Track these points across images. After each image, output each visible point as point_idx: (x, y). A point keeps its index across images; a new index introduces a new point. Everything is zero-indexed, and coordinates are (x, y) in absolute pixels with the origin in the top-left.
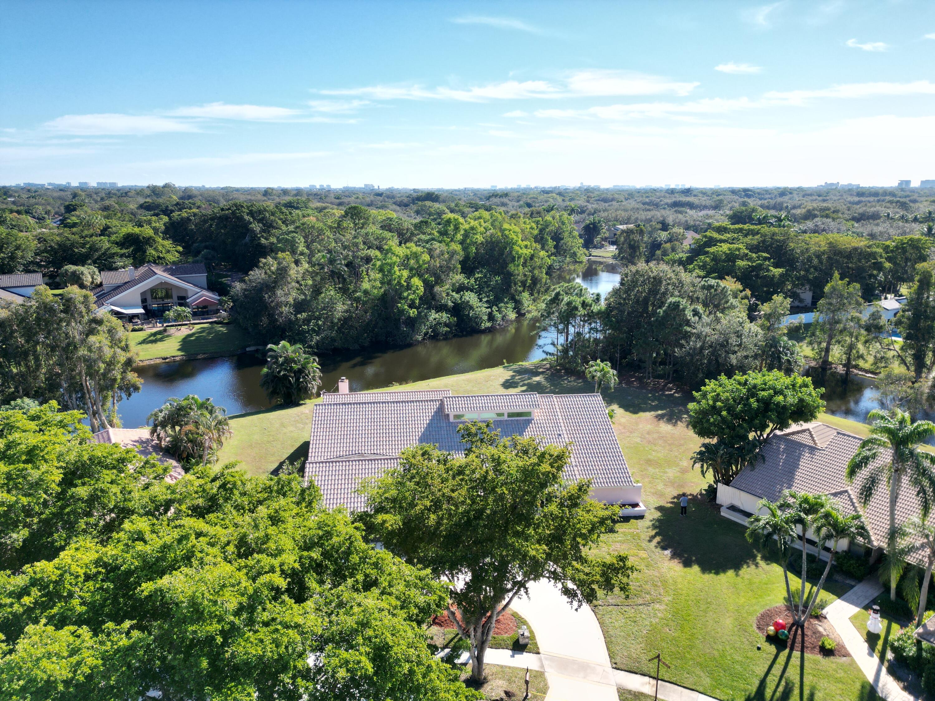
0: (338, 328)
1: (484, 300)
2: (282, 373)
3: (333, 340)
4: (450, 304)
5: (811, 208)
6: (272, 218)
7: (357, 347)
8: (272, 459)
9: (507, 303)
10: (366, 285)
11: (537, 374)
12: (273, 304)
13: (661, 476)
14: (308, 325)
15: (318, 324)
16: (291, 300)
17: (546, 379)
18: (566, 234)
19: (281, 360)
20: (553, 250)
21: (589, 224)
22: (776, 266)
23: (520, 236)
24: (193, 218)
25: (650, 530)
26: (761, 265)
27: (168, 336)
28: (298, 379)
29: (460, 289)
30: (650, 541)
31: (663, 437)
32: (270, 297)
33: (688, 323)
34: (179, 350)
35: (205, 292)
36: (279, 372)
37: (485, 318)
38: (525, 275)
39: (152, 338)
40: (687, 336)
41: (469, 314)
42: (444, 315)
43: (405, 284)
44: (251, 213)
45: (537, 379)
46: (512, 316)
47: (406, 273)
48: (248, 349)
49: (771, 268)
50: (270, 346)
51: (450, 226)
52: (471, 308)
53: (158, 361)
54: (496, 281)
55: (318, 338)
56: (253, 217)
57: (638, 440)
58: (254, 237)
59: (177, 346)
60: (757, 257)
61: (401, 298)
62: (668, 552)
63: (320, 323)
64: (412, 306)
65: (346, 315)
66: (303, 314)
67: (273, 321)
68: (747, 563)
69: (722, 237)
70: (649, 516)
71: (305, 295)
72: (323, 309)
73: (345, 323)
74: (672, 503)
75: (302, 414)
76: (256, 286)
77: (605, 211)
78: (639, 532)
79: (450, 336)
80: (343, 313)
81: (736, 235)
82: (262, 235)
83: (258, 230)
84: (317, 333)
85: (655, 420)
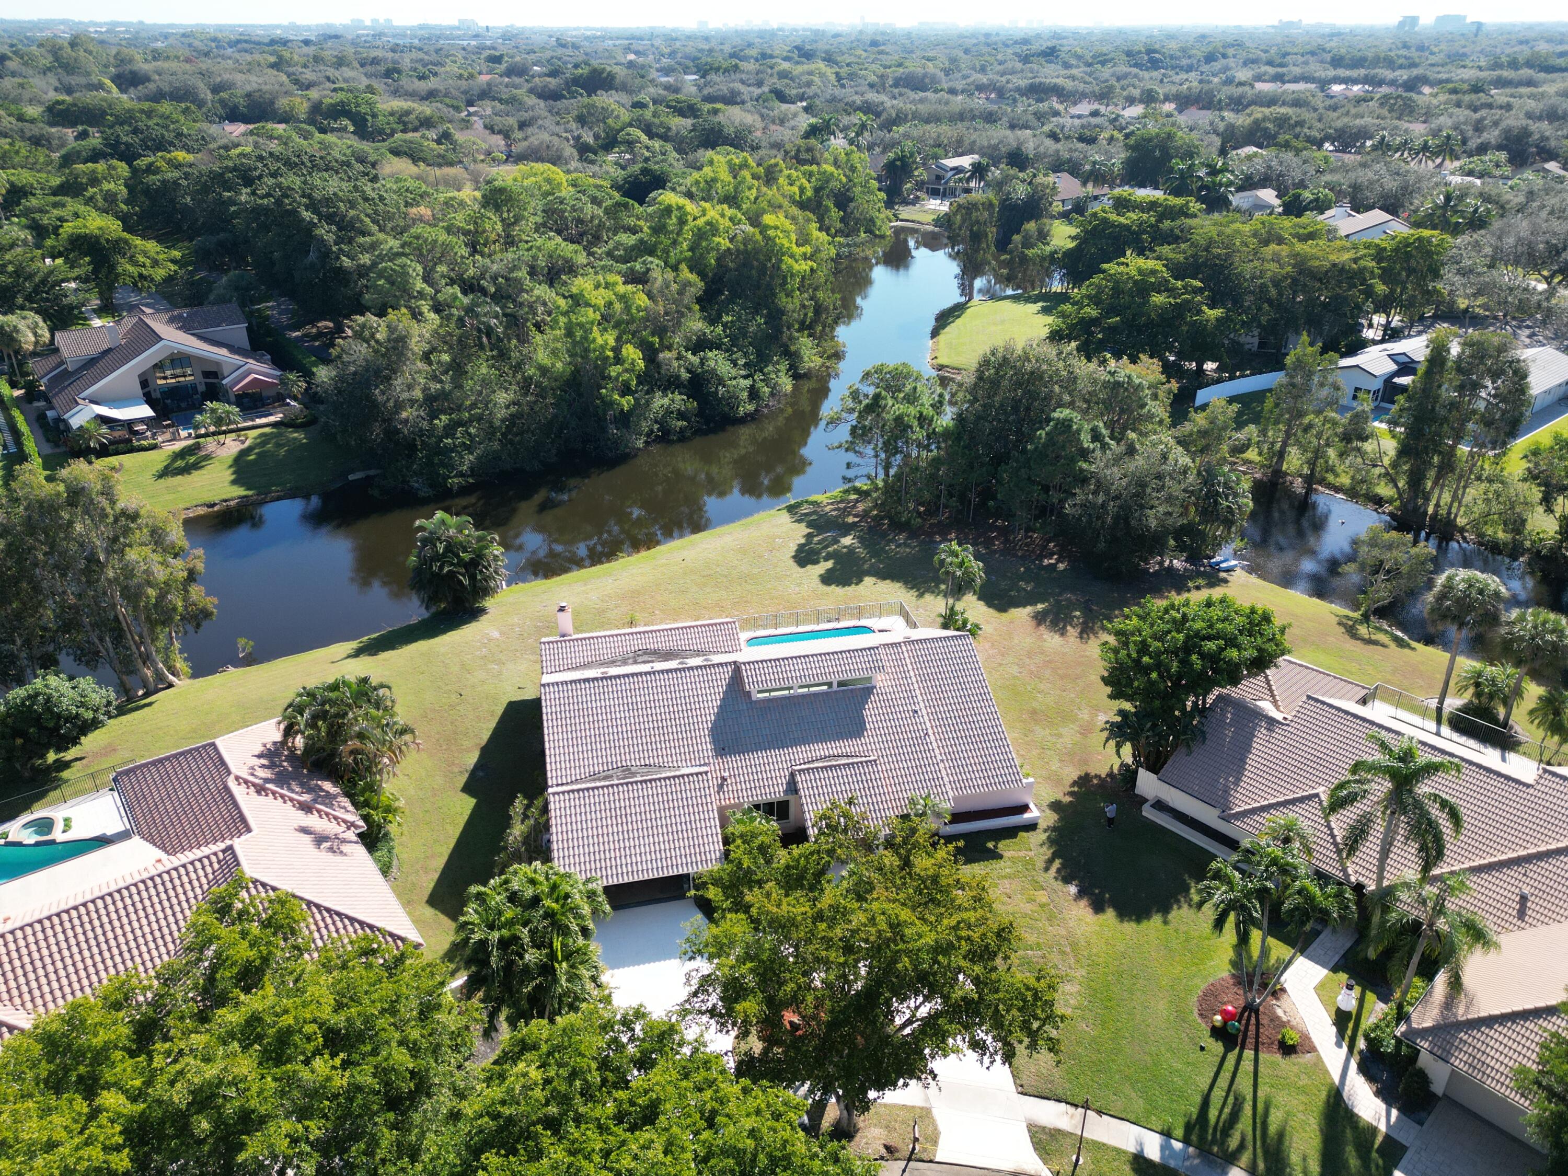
0: (502, 434)
1: (741, 362)
2: (446, 569)
3: (496, 456)
4: (685, 375)
5: (1259, 116)
6: (352, 213)
7: (536, 466)
8: (467, 743)
9: (778, 363)
10: (542, 357)
11: (846, 529)
12: (391, 403)
13: (1055, 744)
14: (453, 436)
15: (470, 434)
16: (418, 394)
17: (861, 540)
18: (858, 189)
19: (441, 548)
20: (839, 225)
21: (895, 160)
22: (1212, 303)
23: (794, 237)
24: (184, 182)
25: (1045, 848)
26: (1187, 302)
27: (208, 457)
28: (473, 578)
29: (700, 345)
30: (1047, 869)
31: (1050, 662)
32: (383, 392)
33: (1084, 454)
34: (234, 483)
35: (252, 364)
36: (441, 568)
37: (745, 394)
38: (803, 306)
39: (180, 463)
40: (1083, 479)
41: (716, 392)
42: (678, 397)
43: (610, 354)
44: (313, 206)
45: (847, 541)
46: (786, 384)
47: (610, 339)
48: (351, 477)
49: (1205, 308)
50: (417, 523)
51: (669, 217)
52: (721, 381)
53: (201, 511)
54: (759, 325)
55: (471, 457)
56: (316, 212)
57: (1015, 670)
58: (325, 254)
59: (228, 475)
60: (1184, 287)
61: (604, 378)
62: (1073, 889)
63: (472, 431)
64: (626, 390)
65: (513, 409)
66: (443, 417)
67: (391, 433)
68: (1178, 901)
69: (1122, 220)
70: (1042, 825)
71: (441, 382)
72: (474, 405)
73: (513, 424)
74: (1071, 794)
75: (490, 640)
76: (355, 373)
77: (916, 116)
78: (1031, 854)
79: (688, 434)
80: (507, 407)
81: (1145, 216)
82: (341, 250)
83: (330, 238)
84: (469, 449)
85: (1034, 623)
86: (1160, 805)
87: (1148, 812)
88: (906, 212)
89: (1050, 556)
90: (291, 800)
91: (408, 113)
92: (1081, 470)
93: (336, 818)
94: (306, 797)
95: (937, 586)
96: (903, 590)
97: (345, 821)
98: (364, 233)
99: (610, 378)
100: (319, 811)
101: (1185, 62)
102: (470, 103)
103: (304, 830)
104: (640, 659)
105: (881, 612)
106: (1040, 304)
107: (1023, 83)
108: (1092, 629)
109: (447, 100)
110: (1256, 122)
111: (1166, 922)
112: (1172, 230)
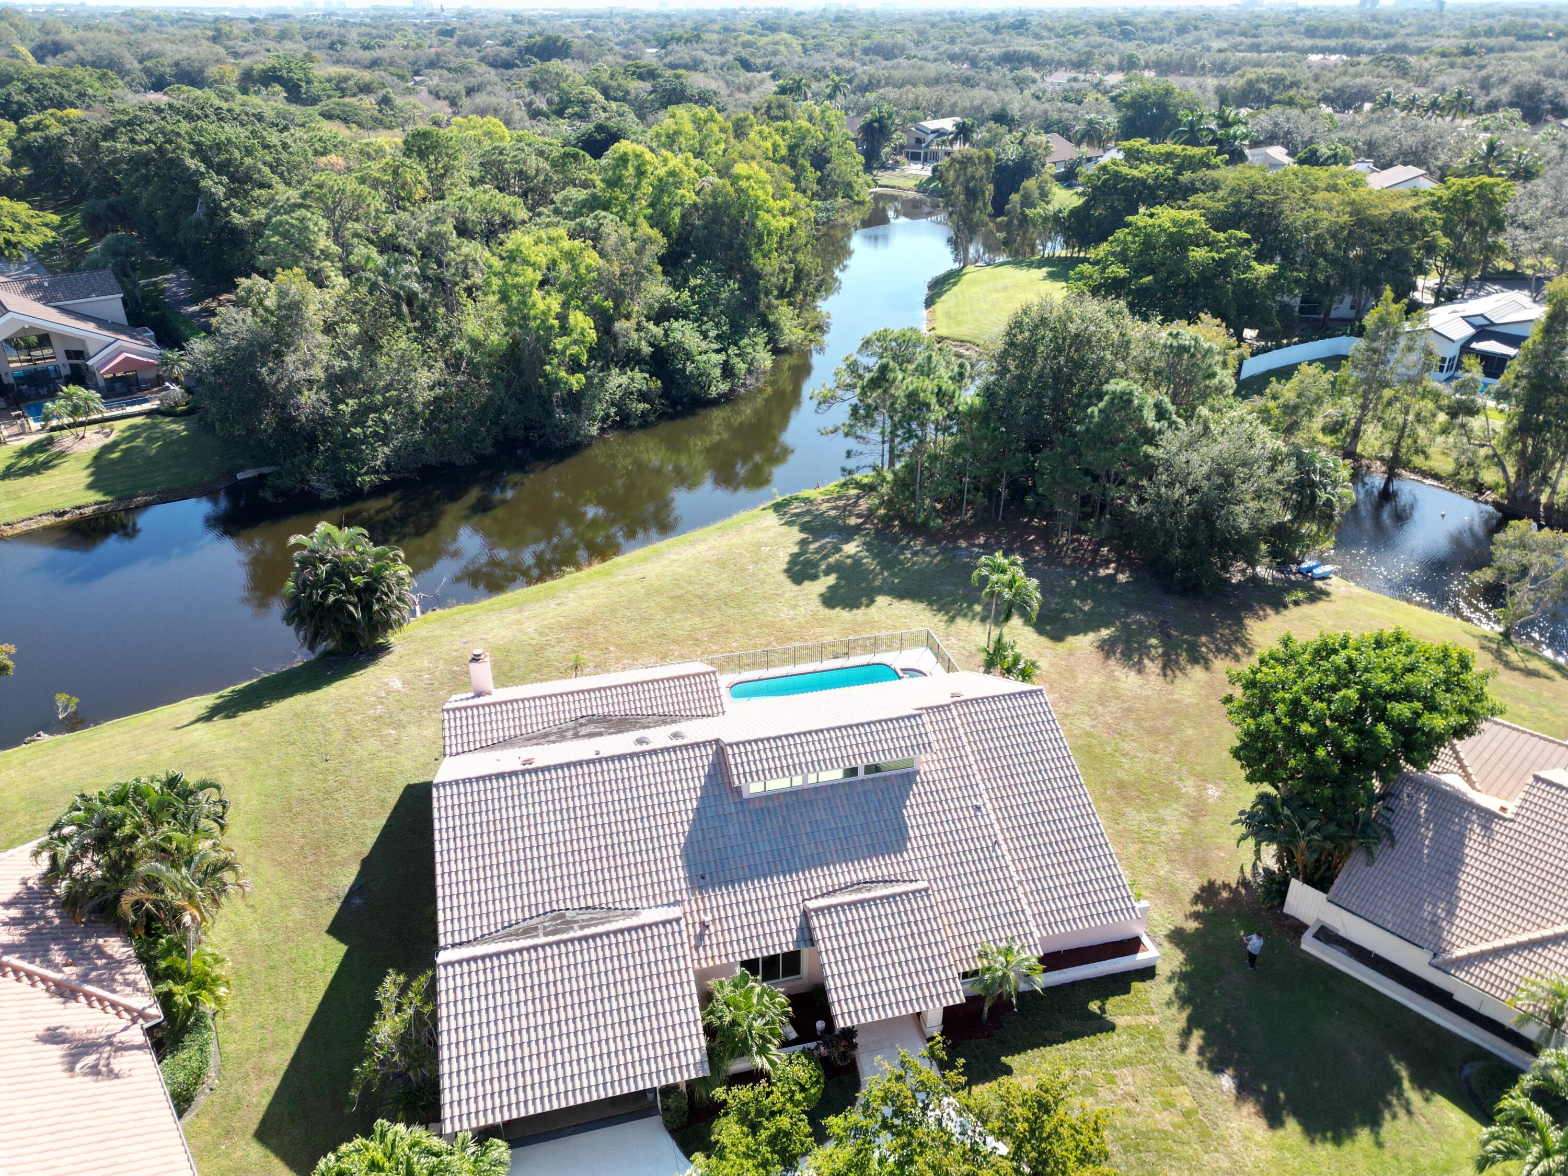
0: (425, 421)
1: (712, 334)
2: (331, 598)
3: (418, 448)
4: (646, 349)
5: (1252, 76)
6: (248, 161)
7: (468, 459)
8: (343, 852)
9: (755, 335)
10: (472, 327)
11: (849, 533)
12: (282, 386)
13: (1157, 834)
14: (363, 425)
15: (384, 422)
16: (318, 372)
17: (868, 546)
18: (834, 150)
19: (323, 569)
20: (816, 187)
21: (872, 121)
22: (1261, 257)
23: (770, 189)
24: (71, 139)
25: (1174, 1010)
26: (1230, 256)
27: (61, 454)
28: (367, 608)
29: (663, 314)
30: (1183, 1048)
31: (1130, 710)
32: (272, 372)
33: (1150, 437)
34: (90, 487)
35: (125, 341)
36: (325, 596)
37: (717, 372)
38: (783, 270)
39: (26, 461)
40: (1148, 468)
41: (684, 369)
42: (638, 375)
43: (556, 323)
44: (199, 151)
45: (851, 548)
46: (765, 360)
47: (554, 303)
48: (240, 476)
49: (1254, 264)
50: (292, 540)
51: (626, 168)
52: (689, 356)
53: (48, 521)
54: (733, 291)
55: (386, 450)
56: (205, 160)
57: (1086, 723)
58: (214, 209)
59: (84, 477)
60: (1227, 240)
61: (548, 352)
62: (1226, 1081)
63: (387, 417)
64: (575, 366)
65: (438, 391)
66: (350, 402)
67: (286, 422)
68: (1389, 1105)
69: (1136, 173)
70: (1164, 970)
71: (347, 358)
72: (387, 388)
73: (439, 409)
74: (1196, 916)
75: (388, 693)
76: (237, 348)
77: (889, 82)
78: (1155, 1019)
79: (652, 418)
80: (431, 388)
81: (1161, 169)
82: (232, 204)
83: (220, 191)
84: (384, 440)
85: (1101, 655)
86: (1326, 935)
87: (1309, 945)
88: (885, 177)
89: (1106, 563)
90: (44, 980)
91: (346, 79)
92: (1147, 456)
93: (114, 1005)
94: (70, 973)
95: (970, 607)
96: (928, 614)
97: (128, 1010)
98: (262, 186)
99: (555, 351)
100: (87, 996)
101: (1156, 34)
102: (417, 73)
103: (53, 1037)
104: (583, 731)
105: (902, 642)
106: (1045, 269)
107: (996, 51)
108: (1177, 662)
109: (392, 69)
110: (1250, 83)
111: (1380, 1145)
112: (1192, 183)
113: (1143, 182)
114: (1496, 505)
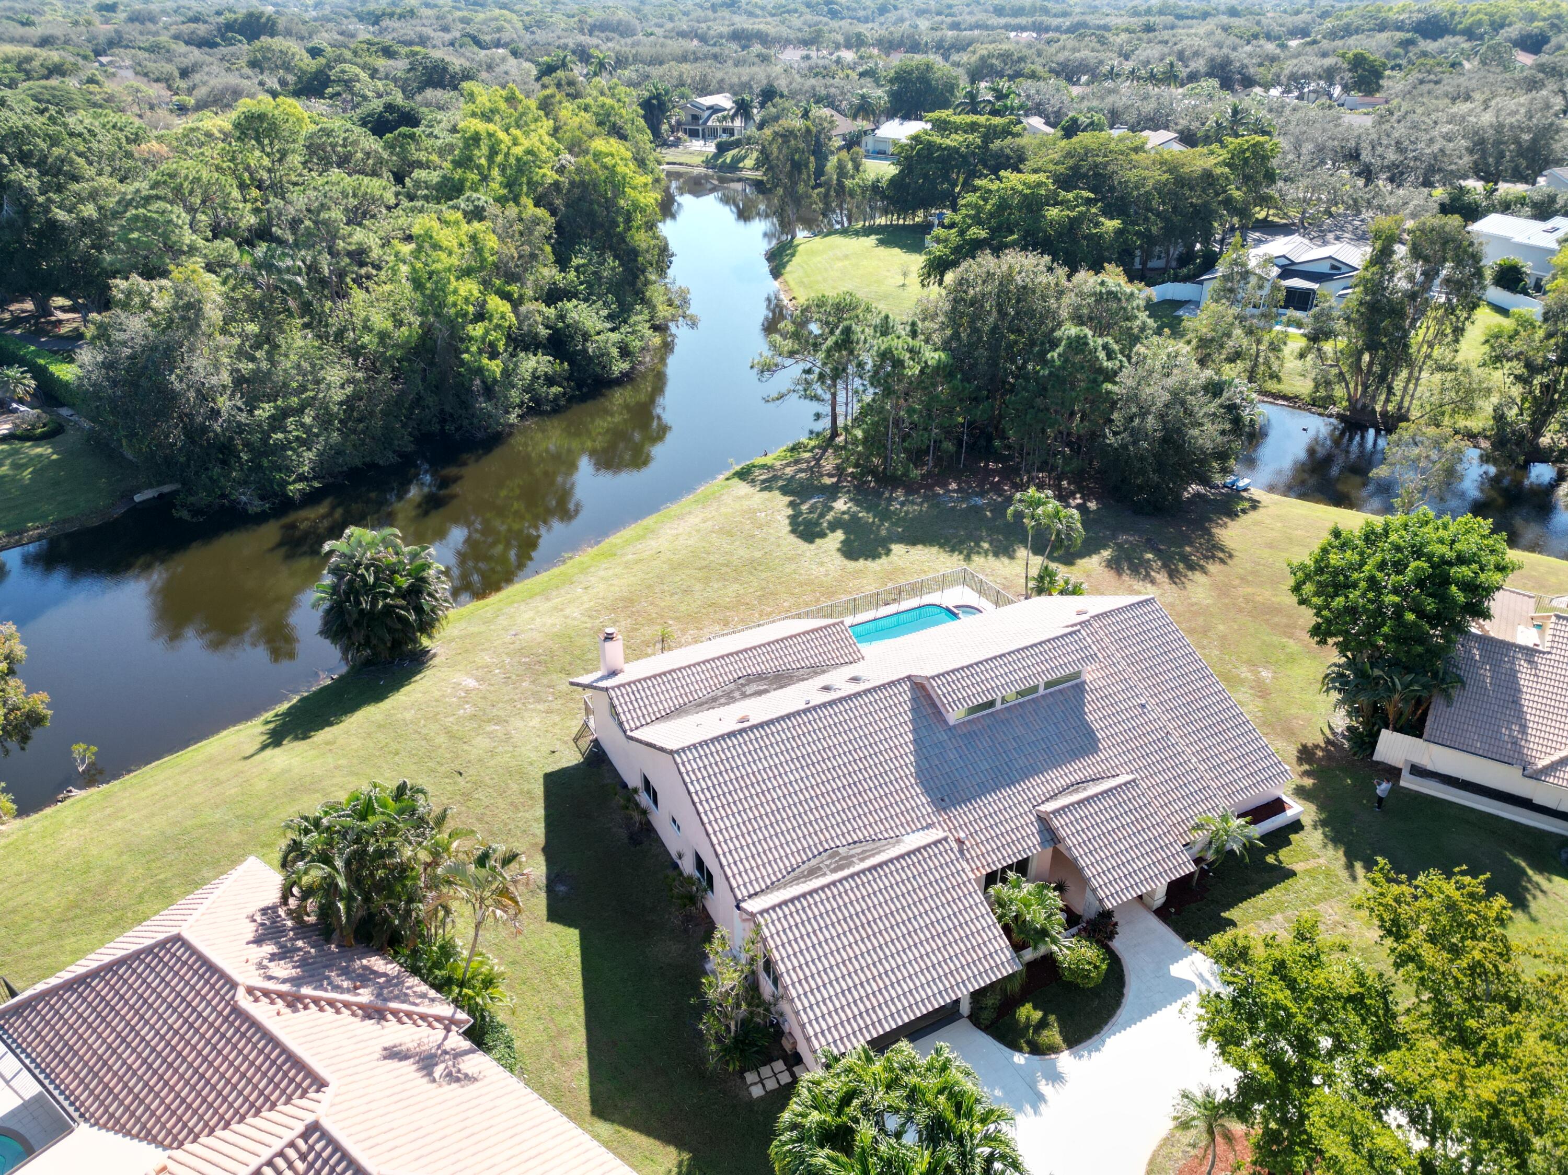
0: (341, 421)
1: (604, 312)
2: (381, 604)
3: (339, 452)
4: (544, 332)
6: (56, 151)
7: (393, 458)
9: (638, 313)
10: (379, 319)
11: (832, 492)
14: (283, 430)
15: (303, 425)
16: (225, 377)
17: (856, 502)
19: (366, 574)
22: (1107, 214)
23: (631, 167)
25: (1331, 850)
26: (1083, 214)
29: (553, 296)
30: (1354, 878)
32: (180, 378)
33: (1111, 376)
36: (374, 603)
37: (615, 352)
40: (1111, 403)
41: (585, 351)
42: (542, 358)
43: (469, 309)
45: (841, 505)
46: (653, 336)
47: (471, 289)
48: (138, 498)
49: (1102, 220)
50: (326, 548)
52: (586, 336)
54: (613, 268)
55: (310, 455)
58: (30, 205)
60: (1076, 199)
61: (462, 340)
63: (307, 420)
64: (494, 352)
65: (349, 389)
66: (266, 406)
67: (194, 433)
68: (1527, 890)
69: (948, 142)
70: (1307, 821)
71: (253, 359)
72: (303, 388)
73: (351, 408)
74: (1306, 773)
75: (467, 691)
76: (132, 357)
77: (636, 59)
78: (1322, 861)
79: (562, 402)
80: (342, 386)
81: (971, 137)
82: (49, 200)
83: (33, 184)
84: (306, 443)
85: (1112, 573)
86: (1418, 771)
87: (1408, 782)
88: (670, 155)
90: (347, 1005)
91: (28, 59)
92: (1108, 393)
93: (423, 1017)
94: (365, 996)
95: (978, 545)
96: (946, 556)
97: (439, 1019)
98: (76, 179)
99: (471, 339)
100: (395, 1013)
101: (861, 13)
102: (98, 53)
103: (393, 1054)
104: (749, 690)
105: (944, 582)
106: (873, 237)
107: (725, 30)
108: (1178, 571)
109: (71, 48)
110: (982, 59)
111: (1534, 920)
112: (1001, 149)
113: (956, 150)
114: (1340, 416)
